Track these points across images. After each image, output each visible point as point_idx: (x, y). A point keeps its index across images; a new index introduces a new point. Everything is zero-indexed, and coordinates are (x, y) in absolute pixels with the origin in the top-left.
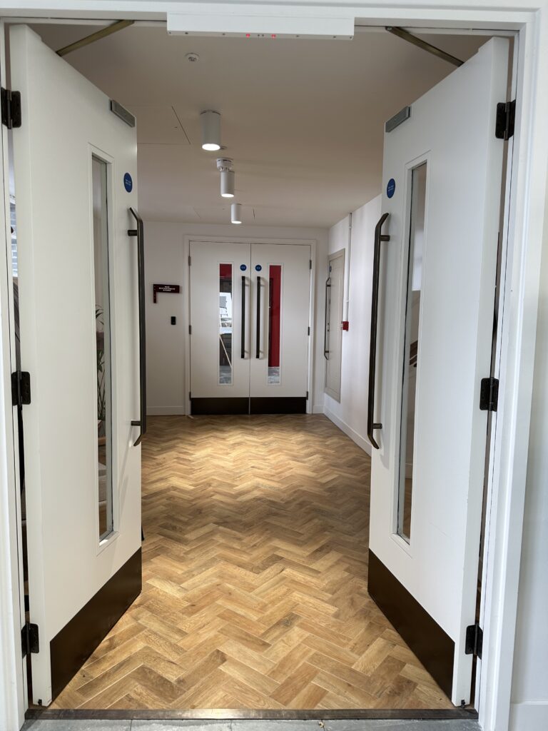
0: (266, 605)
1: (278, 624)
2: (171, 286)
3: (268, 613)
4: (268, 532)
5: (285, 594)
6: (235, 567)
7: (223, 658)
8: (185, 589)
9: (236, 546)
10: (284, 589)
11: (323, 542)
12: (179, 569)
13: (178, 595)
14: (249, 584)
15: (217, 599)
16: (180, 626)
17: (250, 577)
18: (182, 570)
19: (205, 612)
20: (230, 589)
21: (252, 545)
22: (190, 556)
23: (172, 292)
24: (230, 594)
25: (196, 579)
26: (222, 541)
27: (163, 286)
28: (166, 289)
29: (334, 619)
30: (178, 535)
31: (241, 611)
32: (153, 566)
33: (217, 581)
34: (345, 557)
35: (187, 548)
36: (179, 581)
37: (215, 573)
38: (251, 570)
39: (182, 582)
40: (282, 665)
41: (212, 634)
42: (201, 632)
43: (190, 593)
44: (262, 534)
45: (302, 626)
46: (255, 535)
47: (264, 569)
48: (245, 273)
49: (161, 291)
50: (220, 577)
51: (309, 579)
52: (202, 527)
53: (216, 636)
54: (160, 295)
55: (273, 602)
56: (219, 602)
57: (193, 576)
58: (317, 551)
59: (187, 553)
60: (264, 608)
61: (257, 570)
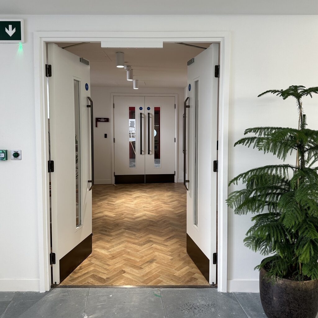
0: (143, 256)
1: (147, 262)
2: (105, 119)
3: (144, 259)
4: (148, 232)
5: (151, 253)
6: (131, 244)
7: (124, 272)
8: (110, 252)
9: (133, 237)
10: (152, 251)
11: (171, 235)
12: (108, 245)
13: (107, 254)
14: (137, 250)
15: (123, 254)
16: (107, 263)
17: (138, 247)
18: (109, 245)
19: (118, 259)
20: (129, 251)
21: (140, 236)
22: (112, 241)
23: (105, 121)
24: (129, 253)
25: (115, 248)
26: (127, 235)
27: (100, 119)
28: (101, 120)
29: (170, 261)
30: (108, 233)
31: (133, 258)
32: (97, 244)
33: (124, 249)
34: (180, 240)
35: (111, 238)
36: (108, 249)
37: (123, 246)
38: (139, 245)
39: (109, 249)
40: (147, 274)
41: (120, 265)
42: (116, 264)
43: (112, 253)
44: (145, 233)
45: (157, 263)
46: (142, 233)
47: (144, 244)
48: (142, 111)
49: (100, 121)
50: (125, 247)
51: (163, 248)
52: (118, 230)
53: (122, 266)
54: (99, 123)
55: (146, 255)
56: (124, 256)
57: (114, 247)
58: (168, 238)
59: (111, 240)
60: (142, 257)
61: (141, 245)
